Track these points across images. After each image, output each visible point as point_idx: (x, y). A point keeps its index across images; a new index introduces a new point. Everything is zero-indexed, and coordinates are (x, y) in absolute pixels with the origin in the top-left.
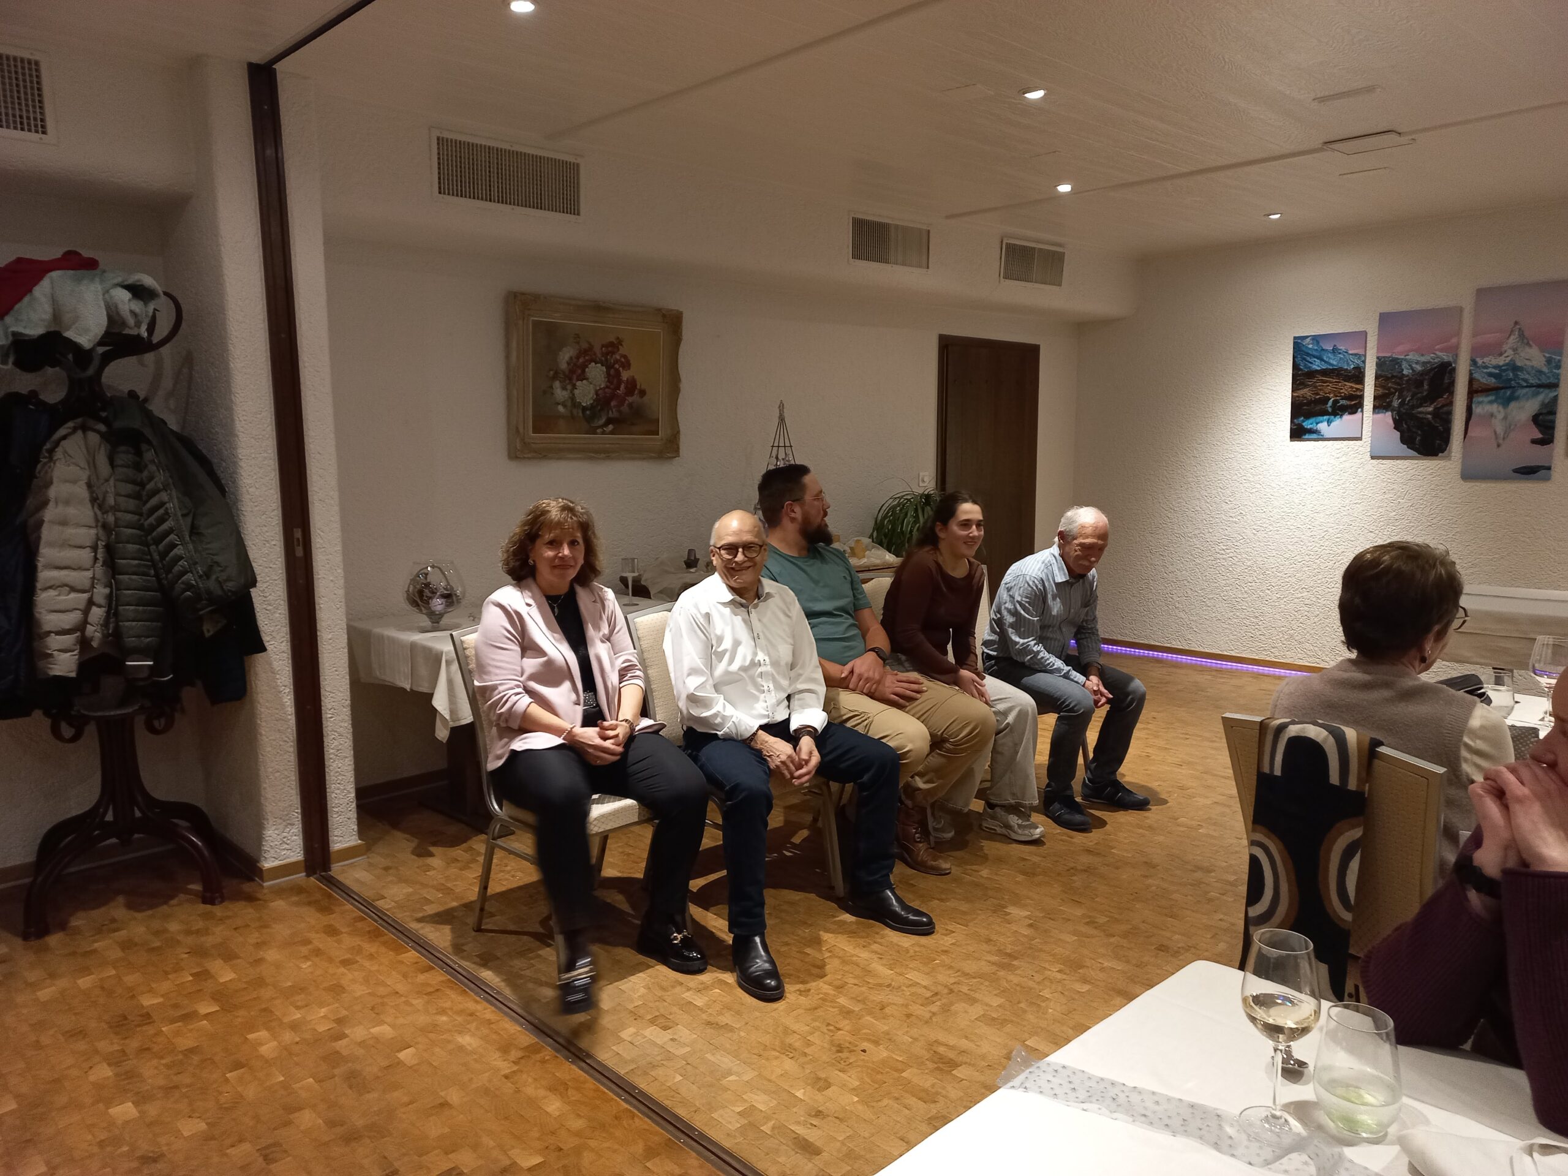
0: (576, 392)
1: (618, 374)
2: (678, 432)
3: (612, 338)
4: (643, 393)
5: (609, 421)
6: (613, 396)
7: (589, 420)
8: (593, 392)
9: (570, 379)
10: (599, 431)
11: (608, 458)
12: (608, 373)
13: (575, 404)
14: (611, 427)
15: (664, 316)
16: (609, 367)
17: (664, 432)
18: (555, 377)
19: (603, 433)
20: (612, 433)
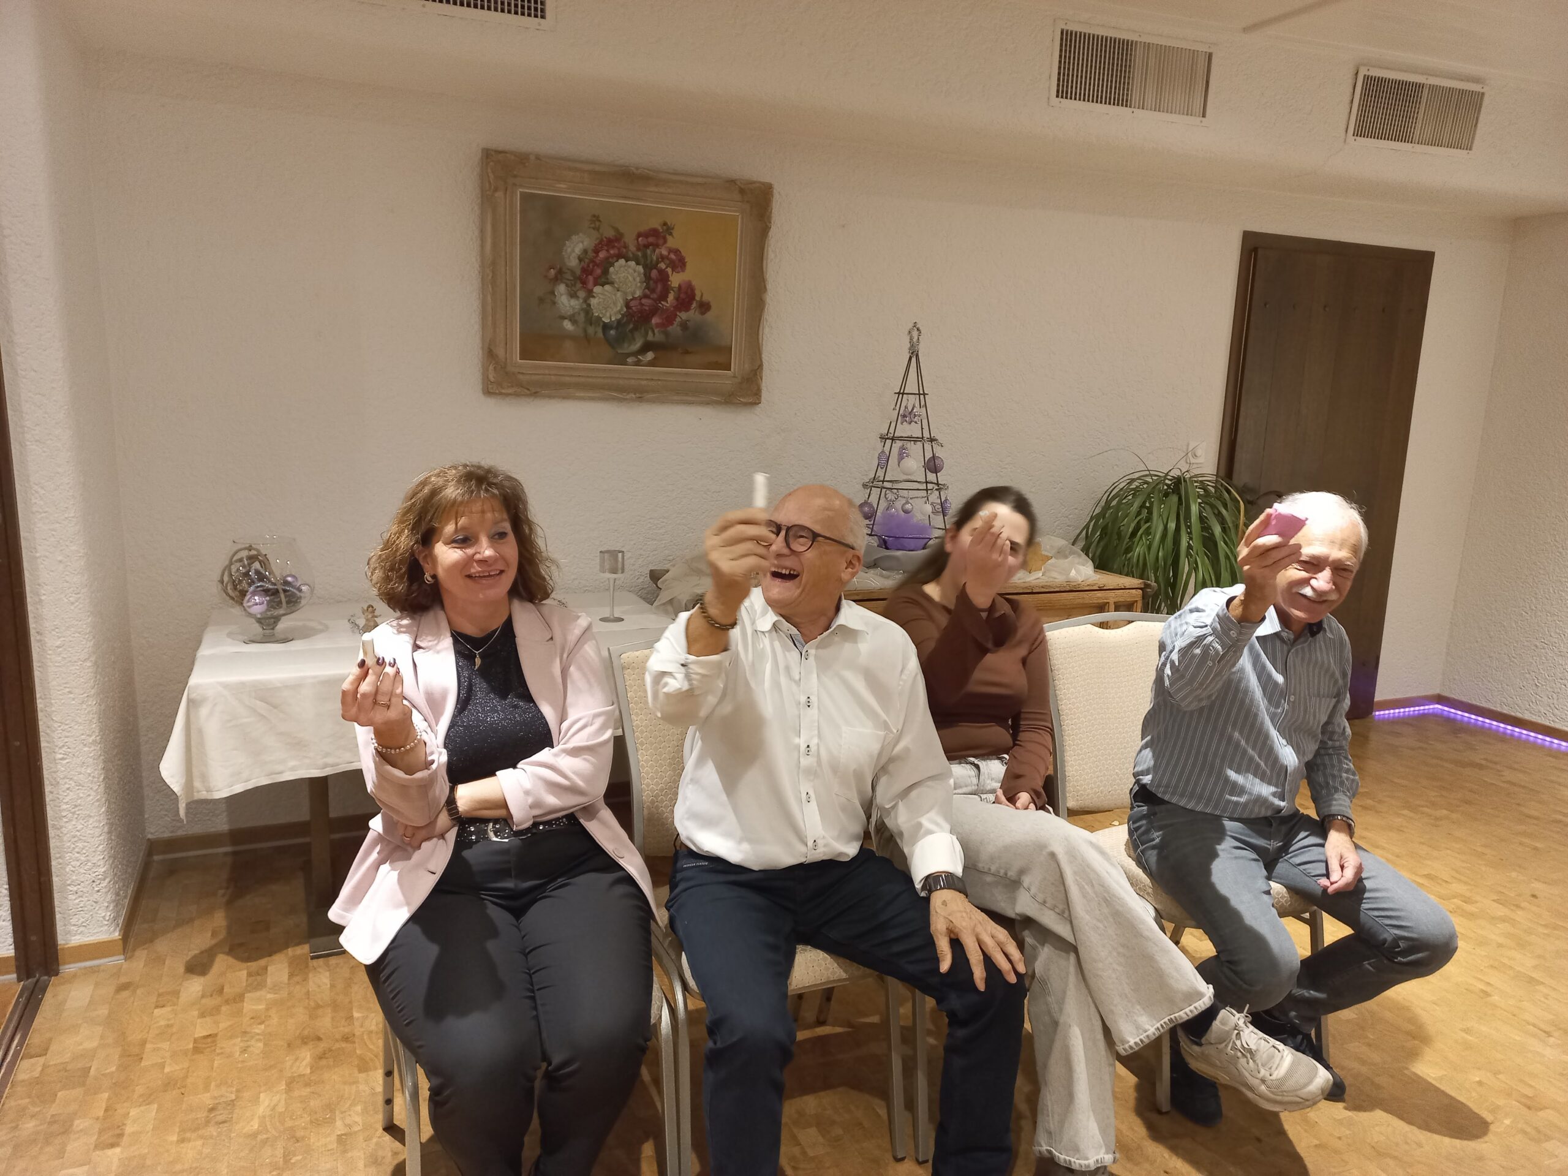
0: (594, 302)
1: (664, 278)
2: (761, 366)
3: (655, 223)
4: (705, 307)
5: (647, 347)
6: (654, 311)
7: (614, 343)
8: (620, 303)
9: (584, 283)
10: (630, 360)
11: (640, 399)
12: (647, 277)
13: (590, 318)
14: (650, 356)
15: (742, 191)
16: (648, 267)
17: (738, 364)
18: (559, 277)
19: (638, 363)
20: (651, 364)
